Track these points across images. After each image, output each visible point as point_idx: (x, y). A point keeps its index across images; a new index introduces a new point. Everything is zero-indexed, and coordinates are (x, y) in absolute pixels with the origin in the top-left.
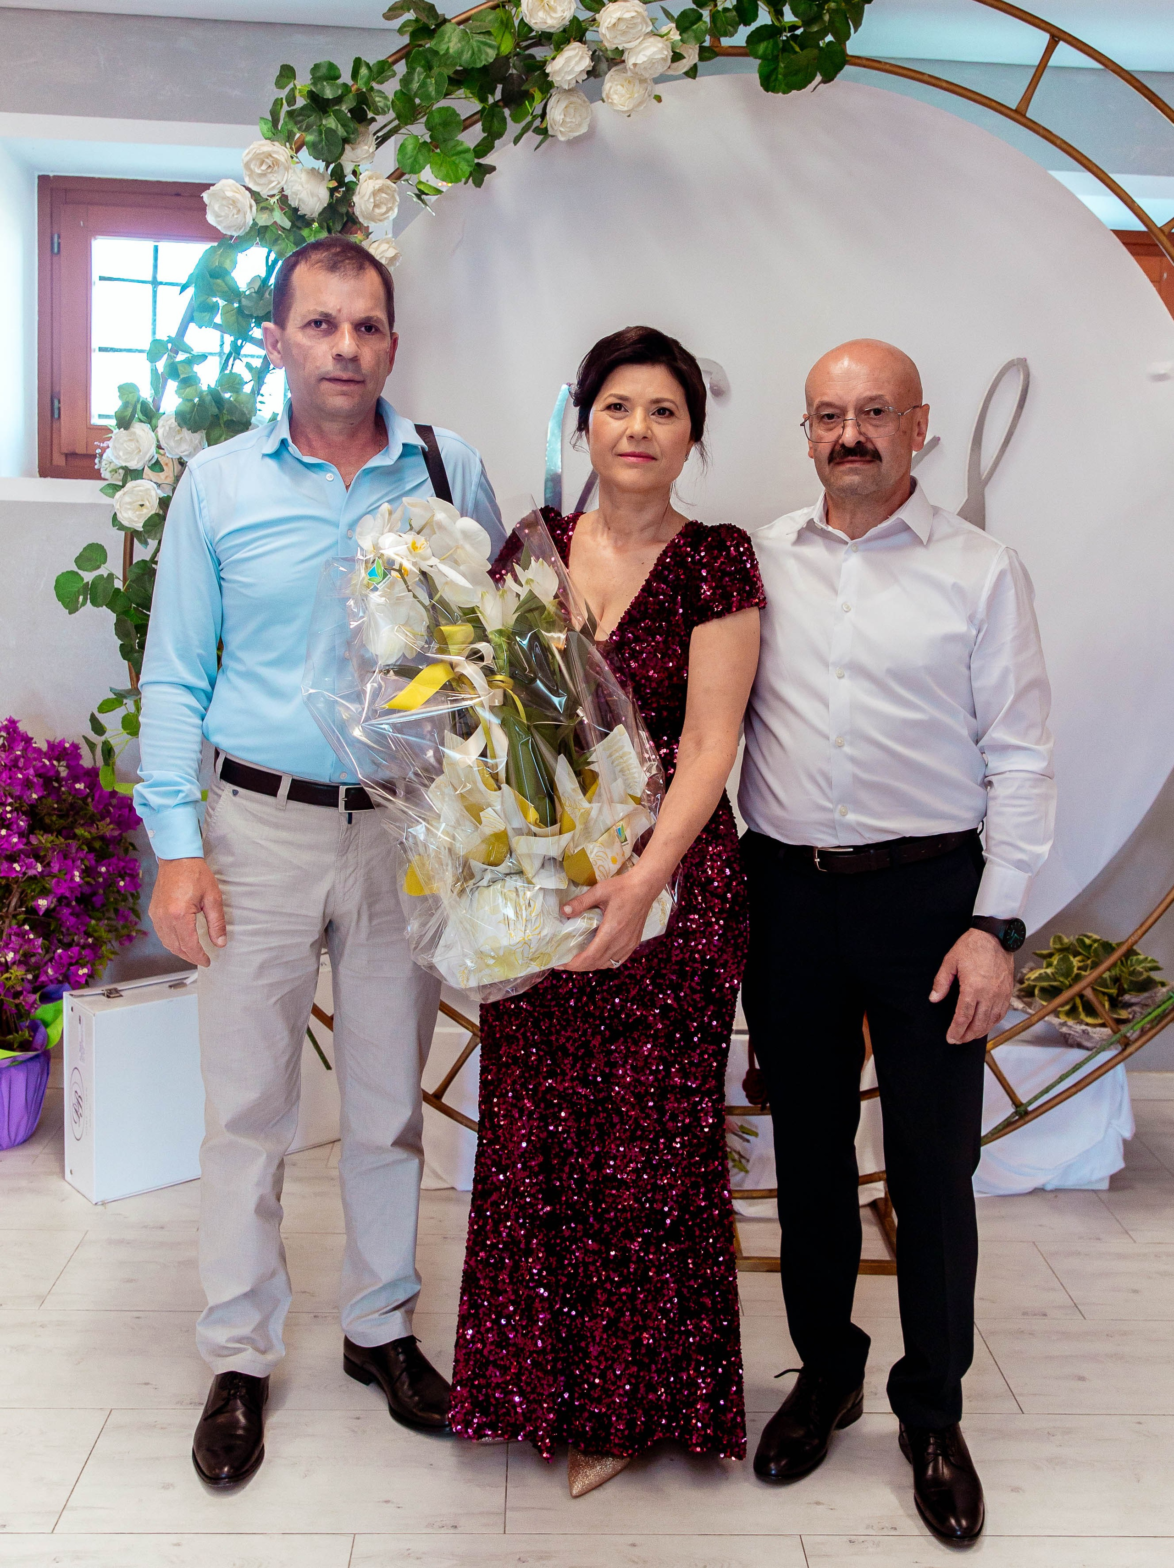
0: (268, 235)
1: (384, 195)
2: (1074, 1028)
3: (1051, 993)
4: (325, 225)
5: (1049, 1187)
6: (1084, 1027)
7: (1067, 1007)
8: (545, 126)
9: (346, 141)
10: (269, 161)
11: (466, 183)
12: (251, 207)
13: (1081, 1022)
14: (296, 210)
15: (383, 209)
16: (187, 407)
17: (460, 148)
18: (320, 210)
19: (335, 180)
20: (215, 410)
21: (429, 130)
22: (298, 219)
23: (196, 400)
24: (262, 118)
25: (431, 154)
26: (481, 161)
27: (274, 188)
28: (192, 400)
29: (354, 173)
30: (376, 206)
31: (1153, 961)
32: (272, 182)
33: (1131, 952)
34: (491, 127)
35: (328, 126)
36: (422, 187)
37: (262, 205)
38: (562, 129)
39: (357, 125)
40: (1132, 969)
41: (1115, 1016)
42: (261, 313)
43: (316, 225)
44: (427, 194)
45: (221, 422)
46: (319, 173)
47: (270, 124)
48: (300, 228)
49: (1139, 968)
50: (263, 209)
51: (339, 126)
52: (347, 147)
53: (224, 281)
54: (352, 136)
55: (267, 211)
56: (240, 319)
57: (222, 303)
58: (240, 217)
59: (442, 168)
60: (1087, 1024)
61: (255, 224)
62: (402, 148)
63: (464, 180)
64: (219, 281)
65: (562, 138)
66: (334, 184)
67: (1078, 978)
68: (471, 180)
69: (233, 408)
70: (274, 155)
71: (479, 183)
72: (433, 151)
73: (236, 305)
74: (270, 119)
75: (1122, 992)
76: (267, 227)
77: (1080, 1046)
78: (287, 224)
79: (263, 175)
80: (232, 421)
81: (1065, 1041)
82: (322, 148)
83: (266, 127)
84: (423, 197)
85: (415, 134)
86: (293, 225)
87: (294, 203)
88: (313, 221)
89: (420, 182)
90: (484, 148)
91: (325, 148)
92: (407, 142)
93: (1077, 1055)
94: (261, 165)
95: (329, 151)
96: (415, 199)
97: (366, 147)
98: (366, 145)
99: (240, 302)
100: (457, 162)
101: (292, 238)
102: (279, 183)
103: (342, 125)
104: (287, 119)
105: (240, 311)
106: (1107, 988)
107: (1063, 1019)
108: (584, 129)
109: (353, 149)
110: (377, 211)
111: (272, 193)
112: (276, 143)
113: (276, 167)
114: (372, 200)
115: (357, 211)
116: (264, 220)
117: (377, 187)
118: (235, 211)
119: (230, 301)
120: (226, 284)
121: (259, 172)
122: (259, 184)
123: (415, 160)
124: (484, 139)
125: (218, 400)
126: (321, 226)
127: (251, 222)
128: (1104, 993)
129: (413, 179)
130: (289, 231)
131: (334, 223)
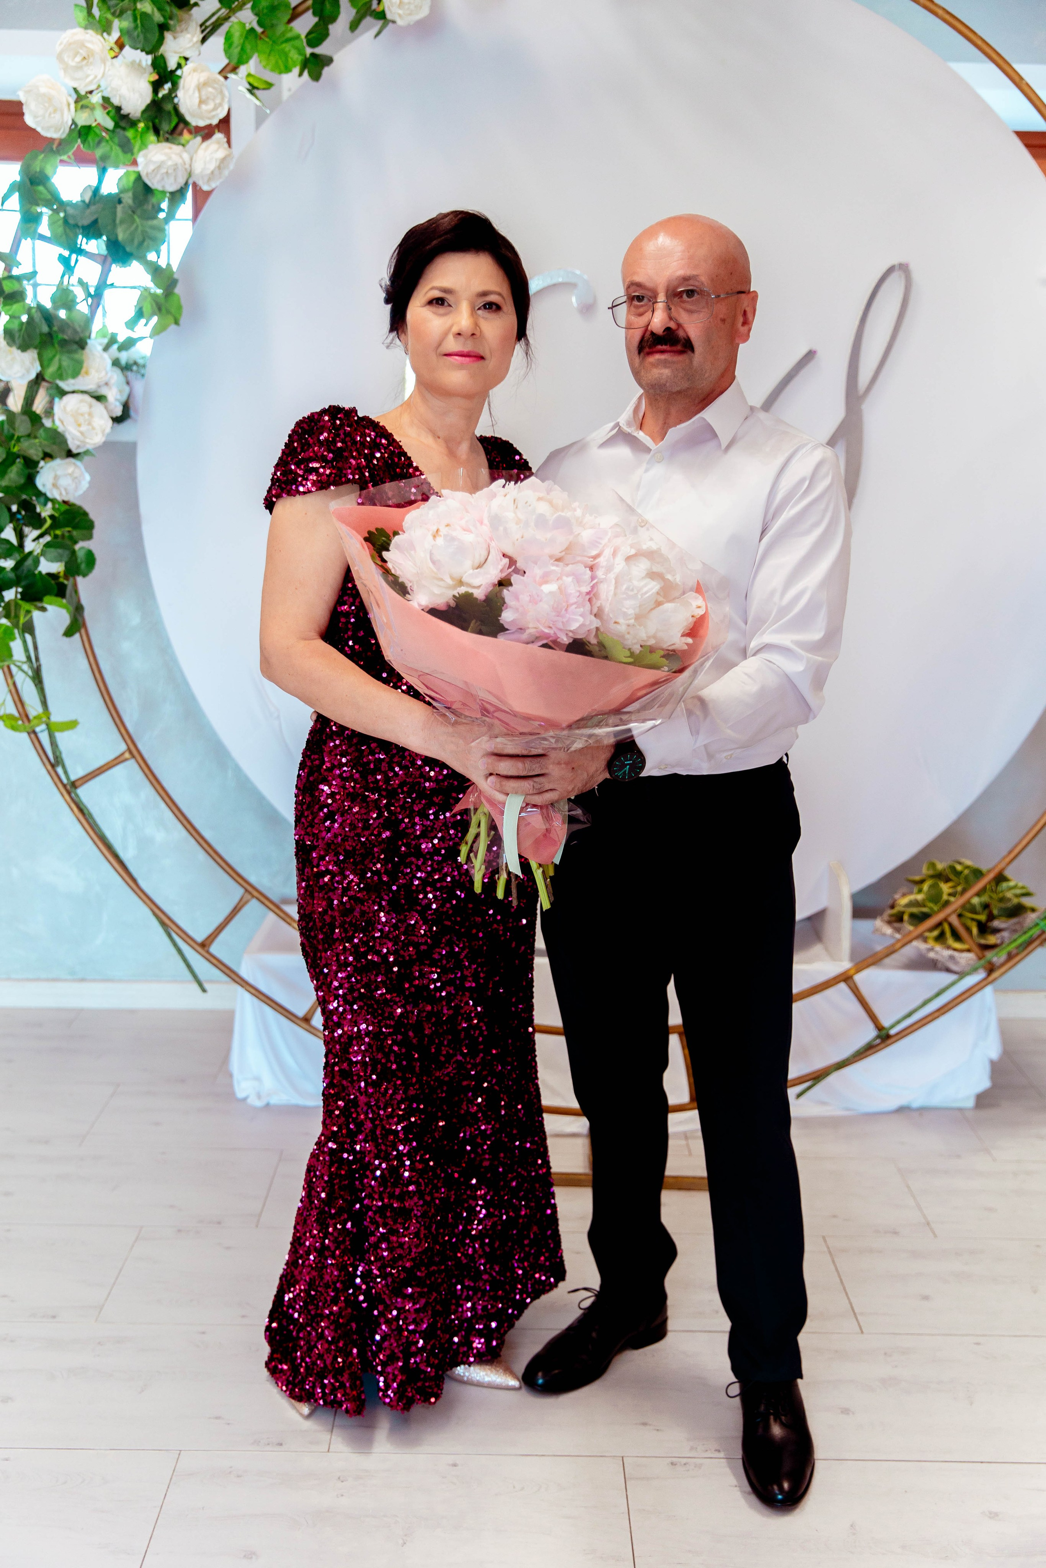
0: (90, 138)
1: (210, 89)
2: (941, 953)
3: (919, 918)
4: (151, 124)
5: (915, 1105)
6: (950, 952)
7: (936, 933)
8: (381, 8)
9: (163, 28)
10: (83, 52)
11: (301, 74)
12: (69, 105)
13: (949, 947)
14: (118, 109)
15: (211, 106)
16: (15, 326)
17: (289, 35)
18: (143, 107)
19: (159, 74)
20: (45, 329)
21: (256, 14)
22: (122, 119)
23: (24, 318)
24: (76, 5)
25: (259, 42)
26: (318, 50)
27: (91, 82)
28: (19, 318)
29: (179, 66)
30: (201, 102)
31: (1023, 888)
32: (88, 76)
33: (1000, 878)
34: (322, 10)
35: (144, 10)
36: (251, 80)
37: (84, 102)
38: (401, 12)
39: (176, 11)
40: (1001, 895)
41: (983, 942)
42: (86, 222)
43: (141, 125)
44: (257, 88)
45: (56, 341)
46: (140, 65)
47: (85, 13)
48: (124, 129)
49: (1009, 895)
50: (83, 107)
51: (155, 10)
52: (168, 36)
53: (46, 189)
54: (171, 23)
55: (88, 110)
56: (68, 230)
57: (45, 212)
58: (57, 116)
59: (272, 58)
60: (955, 950)
61: (74, 122)
62: (228, 37)
63: (296, 70)
64: (41, 188)
65: (400, 22)
66: (155, 77)
67: (947, 903)
68: (306, 73)
69: (65, 325)
70: (89, 45)
71: (316, 76)
72: (261, 38)
73: (62, 215)
74: (84, 5)
75: (991, 917)
76: (89, 128)
77: (948, 970)
78: (110, 124)
79: (78, 68)
80: (65, 340)
81: (933, 965)
82: (138, 36)
83: (81, 16)
84: (256, 91)
85: (244, 21)
86: (117, 125)
87: (116, 101)
88: (139, 121)
89: (249, 75)
90: (318, 35)
91: (141, 37)
92: (233, 30)
93: (945, 978)
94: (75, 56)
95: (146, 39)
96: (248, 95)
97: (189, 36)
98: (188, 33)
99: (65, 211)
100: (287, 49)
101: (116, 140)
102: (96, 77)
103: (160, 9)
104: (100, 4)
105: (65, 220)
106: (975, 913)
107: (931, 943)
108: (425, 12)
109: (175, 38)
110: (204, 107)
111: (90, 89)
112: (90, 32)
113: (91, 60)
114: (197, 94)
115: (183, 110)
116: (83, 119)
117: (202, 80)
118: (51, 110)
119: (56, 212)
120: (49, 191)
121: (73, 64)
122: (75, 79)
123: (242, 49)
124: (316, 25)
125: (48, 317)
126: (147, 128)
127: (70, 123)
128: (973, 919)
129: (243, 70)
130: (113, 131)
131: (160, 122)
